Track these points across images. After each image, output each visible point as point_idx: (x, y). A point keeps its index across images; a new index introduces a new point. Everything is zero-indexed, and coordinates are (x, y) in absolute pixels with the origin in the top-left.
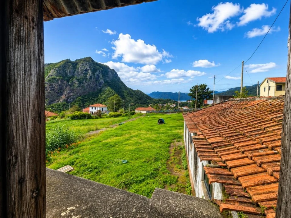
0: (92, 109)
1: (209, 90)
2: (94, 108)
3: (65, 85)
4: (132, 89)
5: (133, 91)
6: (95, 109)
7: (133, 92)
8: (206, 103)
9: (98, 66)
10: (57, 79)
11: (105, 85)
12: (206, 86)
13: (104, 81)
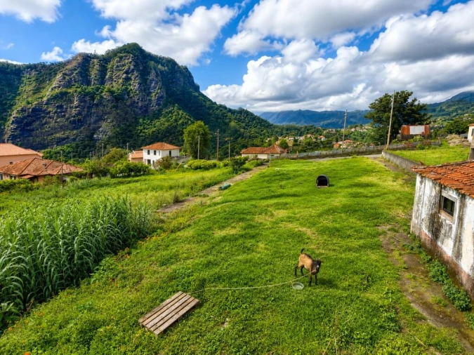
0: (149, 153)
1: (416, 103)
2: (152, 152)
3: (88, 105)
4: (228, 107)
5: (230, 110)
6: (155, 154)
7: (229, 114)
8: (406, 133)
9: (153, 62)
10: (70, 93)
11: (170, 102)
12: (410, 94)
13: (167, 93)
